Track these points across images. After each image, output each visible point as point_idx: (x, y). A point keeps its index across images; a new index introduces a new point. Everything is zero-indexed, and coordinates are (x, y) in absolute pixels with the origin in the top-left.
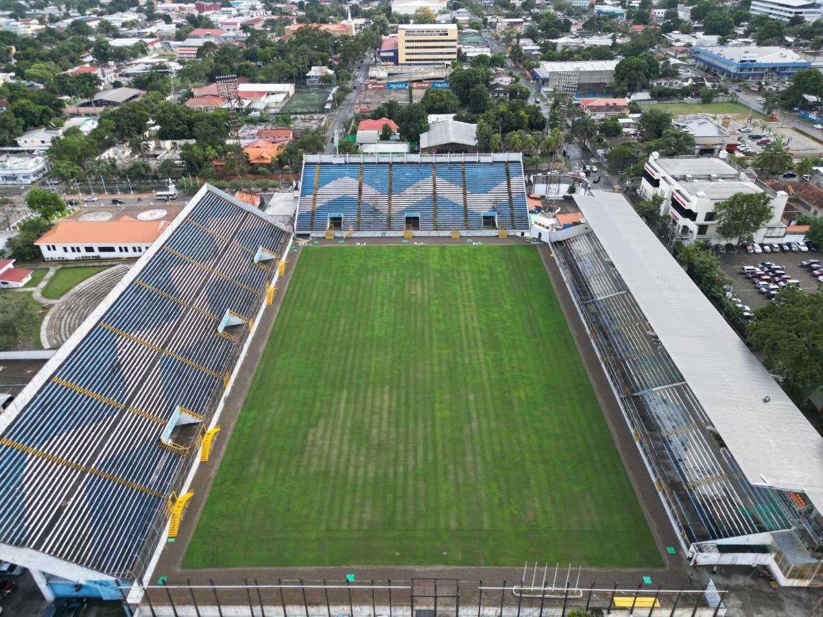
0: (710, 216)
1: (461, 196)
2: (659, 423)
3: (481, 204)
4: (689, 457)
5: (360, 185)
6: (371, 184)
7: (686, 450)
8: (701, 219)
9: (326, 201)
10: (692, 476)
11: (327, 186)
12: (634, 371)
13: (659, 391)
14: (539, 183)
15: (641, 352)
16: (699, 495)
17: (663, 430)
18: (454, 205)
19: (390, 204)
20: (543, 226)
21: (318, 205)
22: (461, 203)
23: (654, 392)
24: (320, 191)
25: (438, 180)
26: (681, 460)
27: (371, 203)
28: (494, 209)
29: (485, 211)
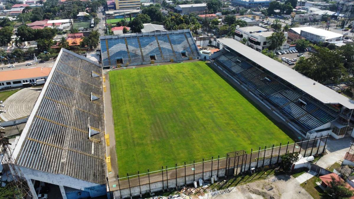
0: (265, 43)
1: (170, 46)
2: (278, 105)
3: (179, 48)
4: (293, 111)
5: (127, 46)
6: (132, 45)
7: (291, 109)
8: (262, 44)
9: (113, 53)
10: (296, 116)
11: (112, 47)
12: (261, 92)
13: (273, 95)
14: (198, 41)
15: (261, 85)
16: (301, 121)
17: (280, 106)
18: (168, 50)
19: (141, 52)
20: (206, 53)
21: (110, 55)
22: (170, 48)
23: (272, 96)
24: (110, 49)
25: (159, 41)
26: (290, 113)
27: (133, 52)
28: (184, 50)
29: (181, 50)
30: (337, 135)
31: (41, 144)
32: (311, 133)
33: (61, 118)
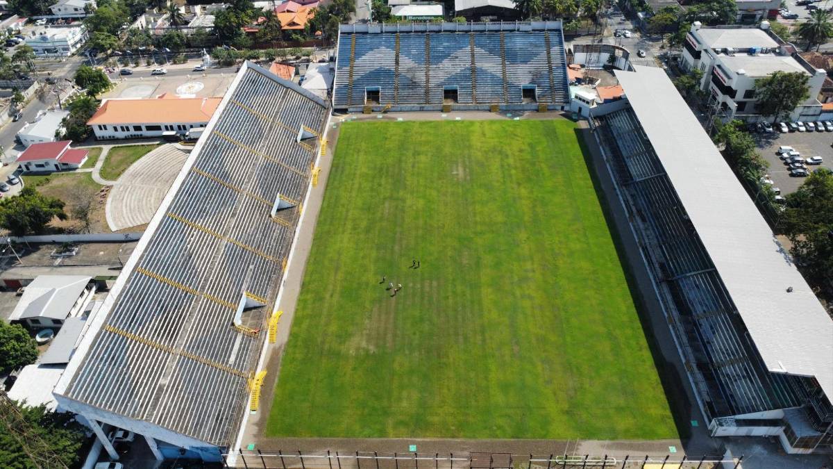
0: (749, 94)
1: (500, 67)
2: (691, 308)
3: (522, 76)
4: (717, 340)
5: (397, 56)
6: (408, 55)
7: (714, 333)
8: (740, 96)
9: (362, 73)
10: (718, 357)
11: (364, 57)
12: (669, 256)
13: (692, 276)
14: (579, 52)
15: (678, 236)
16: (723, 374)
17: (694, 314)
18: (493, 76)
19: (427, 76)
20: (584, 101)
21: (355, 78)
22: (499, 74)
23: (689, 277)
24: (358, 62)
25: (477, 50)
26: (708, 342)
27: (409, 75)
28: (533, 82)
29: (525, 82)
30: (792, 444)
31: (130, 339)
32: (721, 425)
33: (189, 269)
